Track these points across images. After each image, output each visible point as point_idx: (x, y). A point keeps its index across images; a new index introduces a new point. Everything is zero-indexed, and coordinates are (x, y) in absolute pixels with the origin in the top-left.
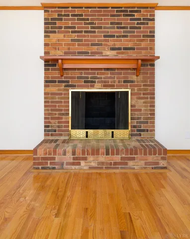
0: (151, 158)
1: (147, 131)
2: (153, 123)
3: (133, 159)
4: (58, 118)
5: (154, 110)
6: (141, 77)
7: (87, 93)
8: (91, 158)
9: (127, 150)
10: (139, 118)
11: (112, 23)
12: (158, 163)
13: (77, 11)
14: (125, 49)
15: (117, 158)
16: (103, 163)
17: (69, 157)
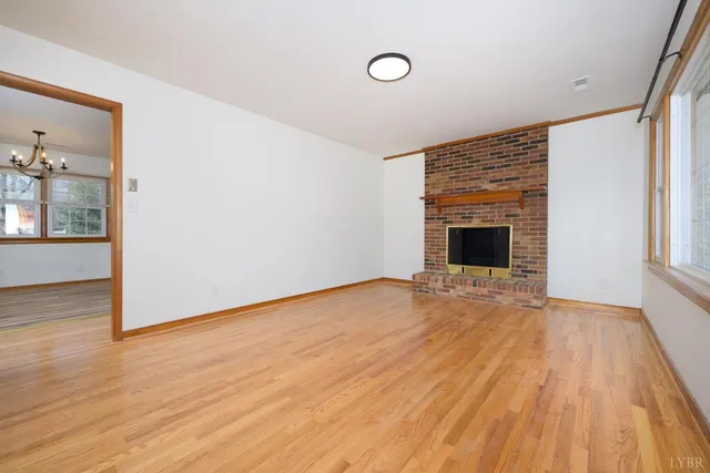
0: (521, 295)
1: (536, 272)
2: (546, 263)
3: (501, 293)
4: (436, 253)
5: (546, 248)
6: (527, 210)
7: (464, 229)
8: (459, 287)
9: (499, 285)
10: (524, 257)
11: (491, 154)
12: (529, 302)
13: (455, 148)
14: (506, 180)
15: (485, 291)
16: (470, 294)
17: (440, 284)
